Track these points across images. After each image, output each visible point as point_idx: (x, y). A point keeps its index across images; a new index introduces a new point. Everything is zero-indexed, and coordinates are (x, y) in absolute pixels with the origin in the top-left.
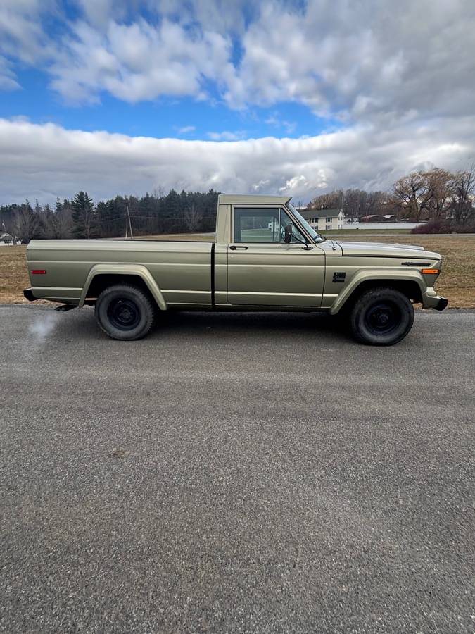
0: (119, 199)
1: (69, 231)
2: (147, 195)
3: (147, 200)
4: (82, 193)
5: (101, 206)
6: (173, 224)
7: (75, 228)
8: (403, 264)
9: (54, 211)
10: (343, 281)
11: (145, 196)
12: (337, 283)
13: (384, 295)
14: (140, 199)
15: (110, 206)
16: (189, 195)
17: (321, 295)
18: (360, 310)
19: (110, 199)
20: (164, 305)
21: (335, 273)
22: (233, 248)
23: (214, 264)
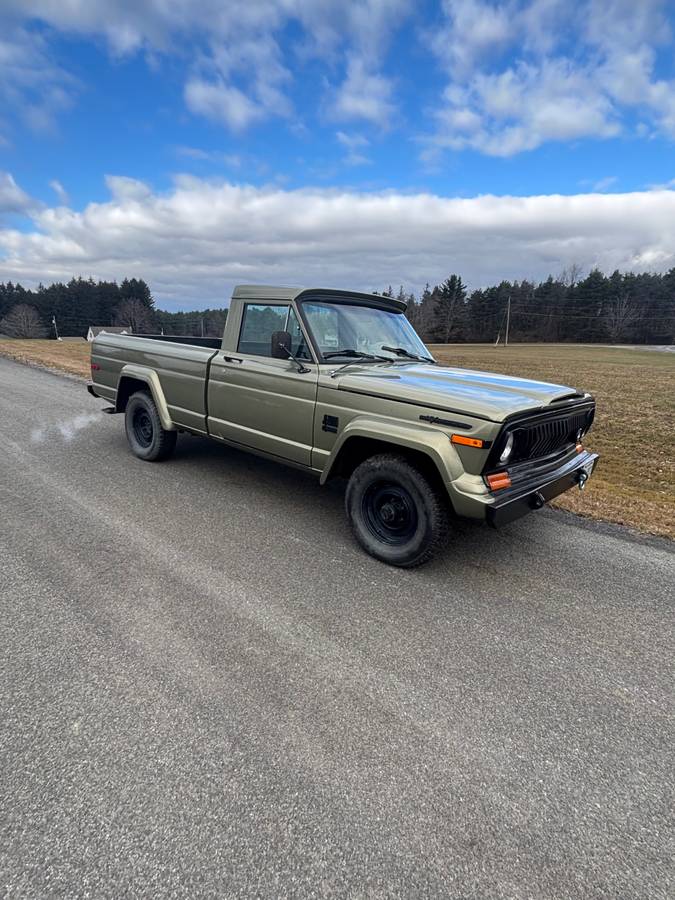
0: (505, 286)
1: (426, 330)
2: (551, 279)
3: (549, 288)
4: (454, 278)
5: (477, 295)
6: (585, 326)
7: (434, 325)
8: (422, 418)
9: (420, 302)
10: (335, 431)
11: (545, 281)
12: (328, 433)
13: (386, 469)
14: (537, 286)
15: (489, 296)
16: (626, 278)
17: (310, 448)
18: (353, 488)
19: (491, 287)
20: (168, 423)
21: (325, 416)
22: (228, 359)
23: (208, 379)
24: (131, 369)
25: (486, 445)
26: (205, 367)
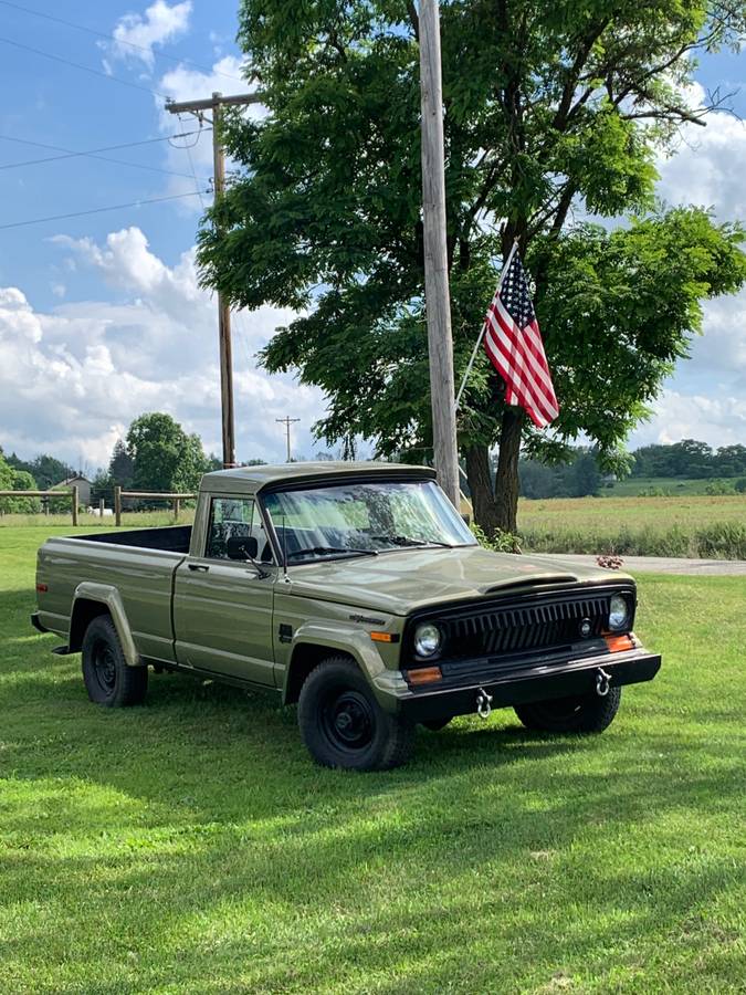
8: (352, 618)
10: (290, 641)
12: (285, 644)
17: (272, 665)
20: (133, 656)
21: (282, 625)
22: (193, 568)
23: (173, 593)
24: (87, 588)
25: (395, 638)
26: (170, 577)
